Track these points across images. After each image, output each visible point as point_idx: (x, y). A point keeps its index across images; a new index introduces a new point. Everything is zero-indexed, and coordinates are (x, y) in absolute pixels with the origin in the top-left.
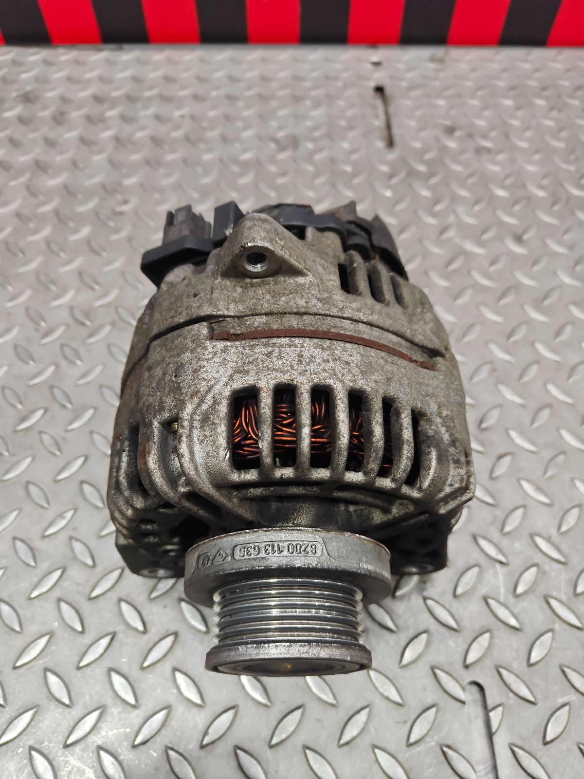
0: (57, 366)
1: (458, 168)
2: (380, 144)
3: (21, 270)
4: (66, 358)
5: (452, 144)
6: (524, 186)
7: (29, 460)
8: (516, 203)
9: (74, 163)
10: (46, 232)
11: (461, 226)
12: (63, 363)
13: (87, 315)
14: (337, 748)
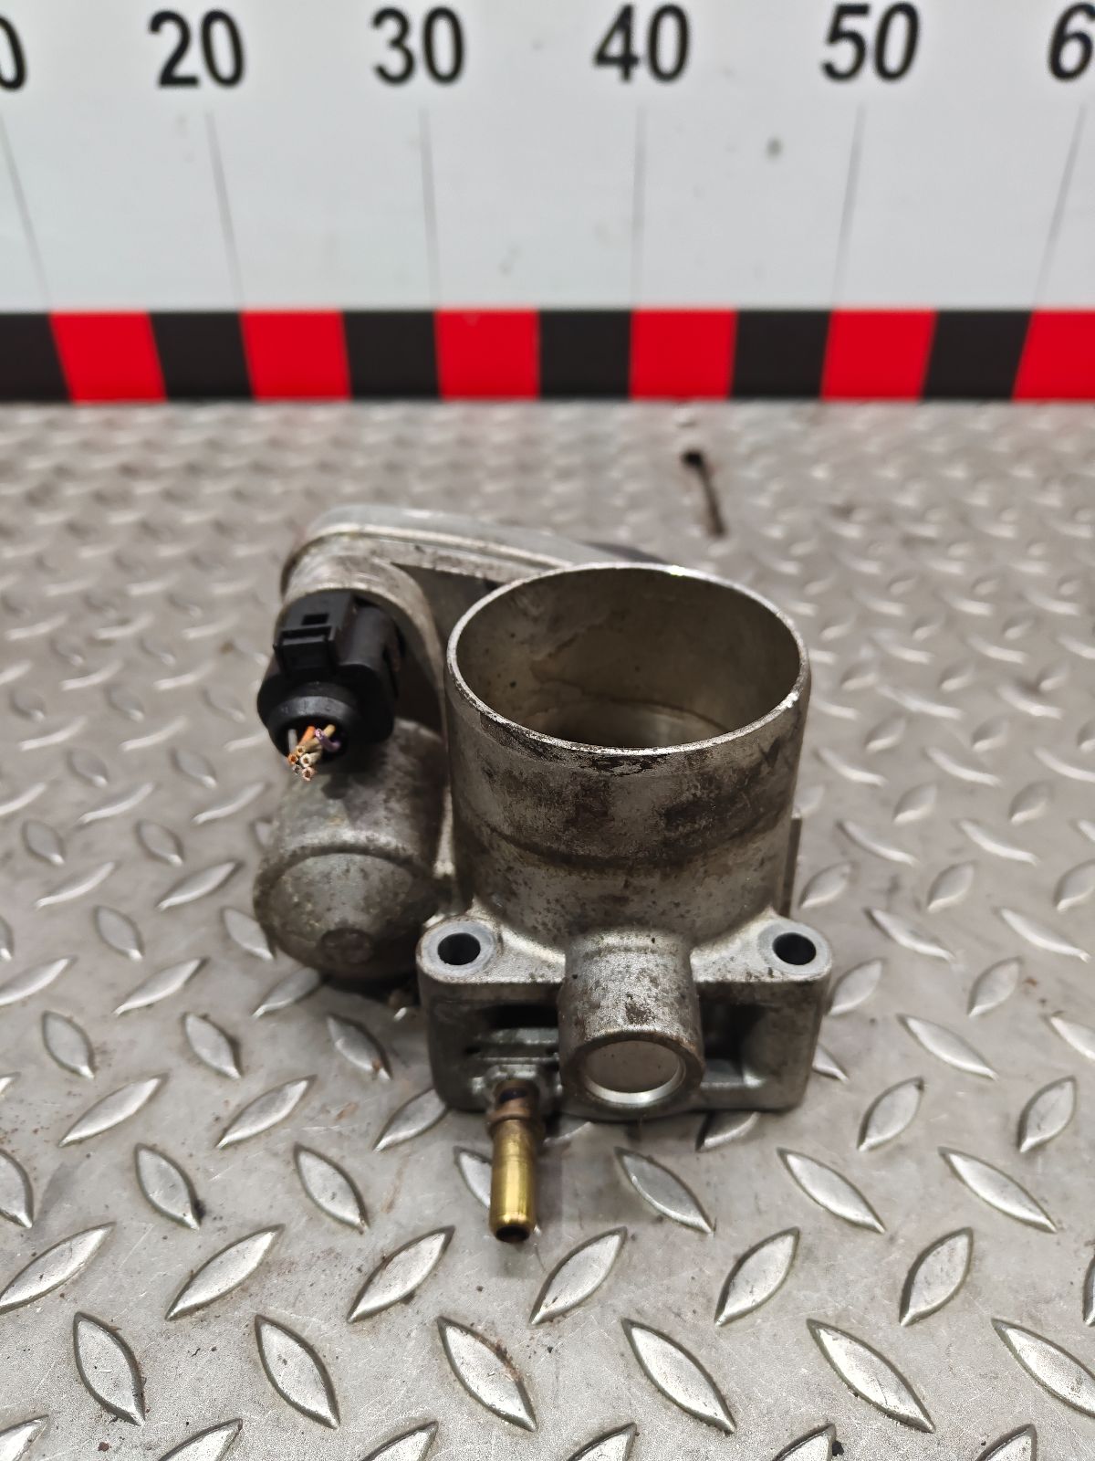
1: (870, 568)
2: (696, 532)
5: (851, 531)
6: (1020, 597)
8: (1009, 624)
11: (889, 666)
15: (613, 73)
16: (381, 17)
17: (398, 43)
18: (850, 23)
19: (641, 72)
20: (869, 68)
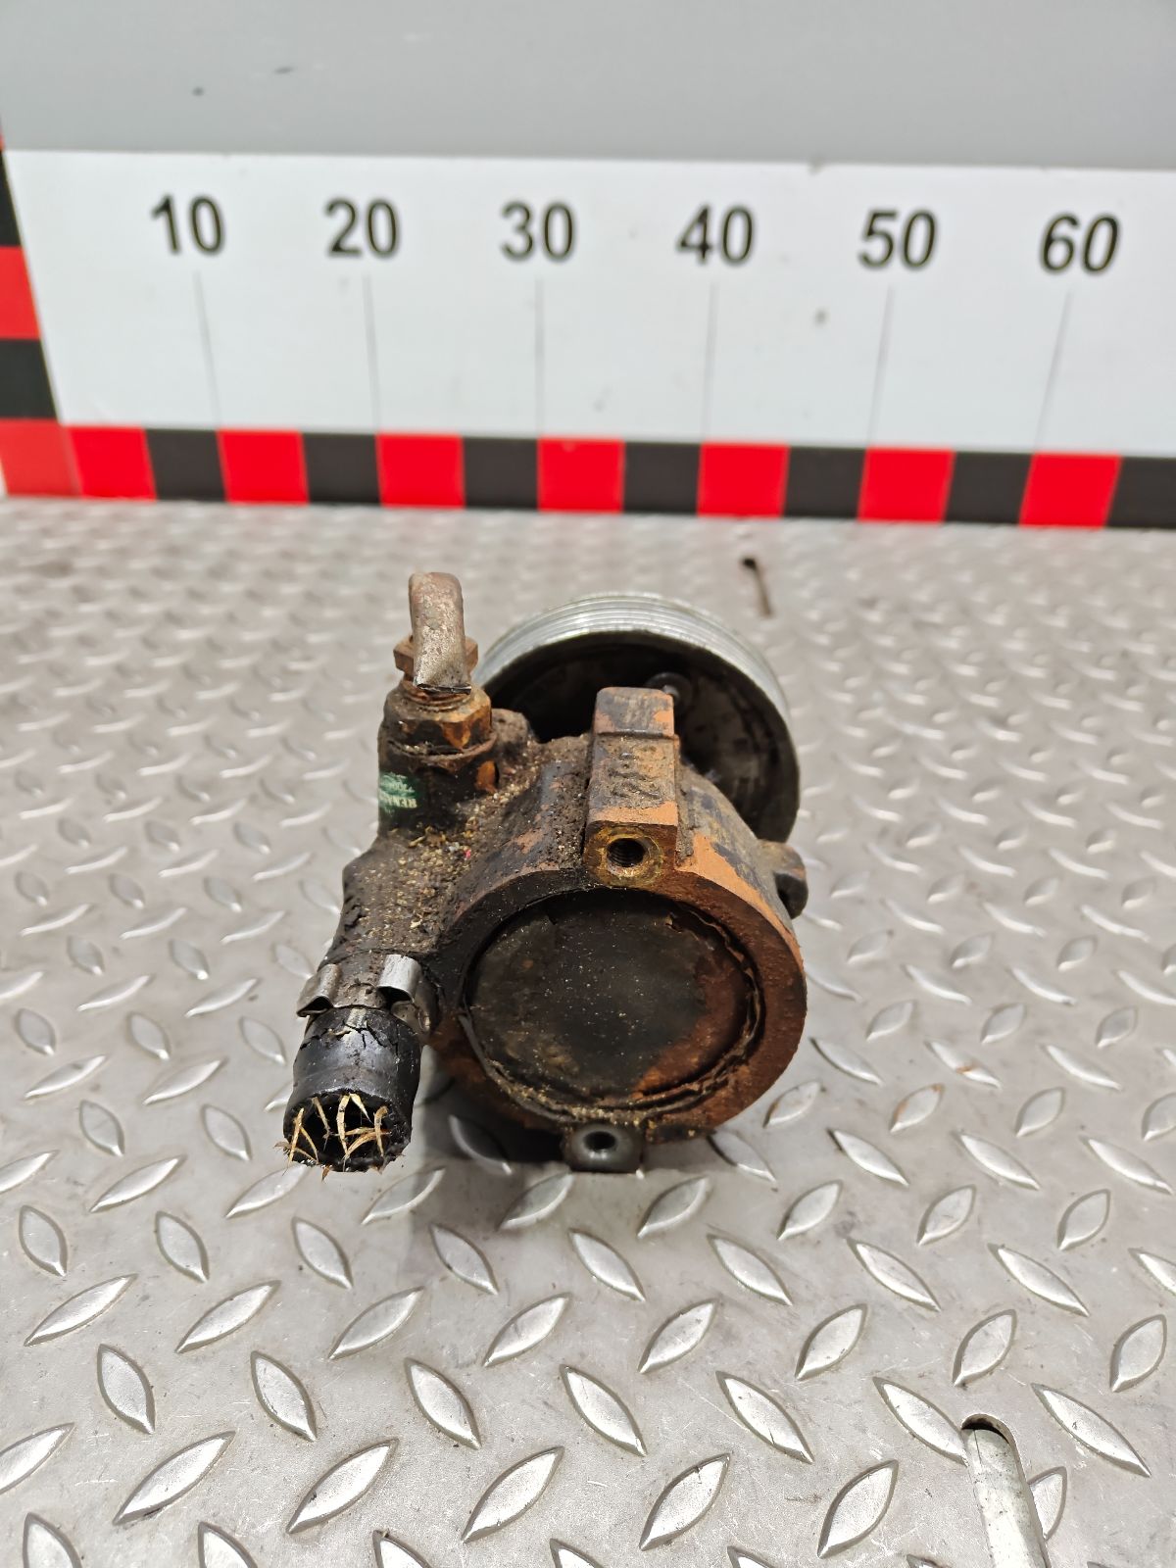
0: (134, 851)
1: (886, 641)
2: (750, 613)
3: (101, 729)
4: (151, 839)
5: (874, 617)
6: (1003, 665)
7: (37, 976)
9: (231, 618)
10: (161, 687)
12: (145, 847)
13: (207, 786)
14: (639, 1551)
15: (692, 257)
16: (508, 210)
17: (523, 228)
18: (882, 225)
19: (715, 257)
20: (897, 259)
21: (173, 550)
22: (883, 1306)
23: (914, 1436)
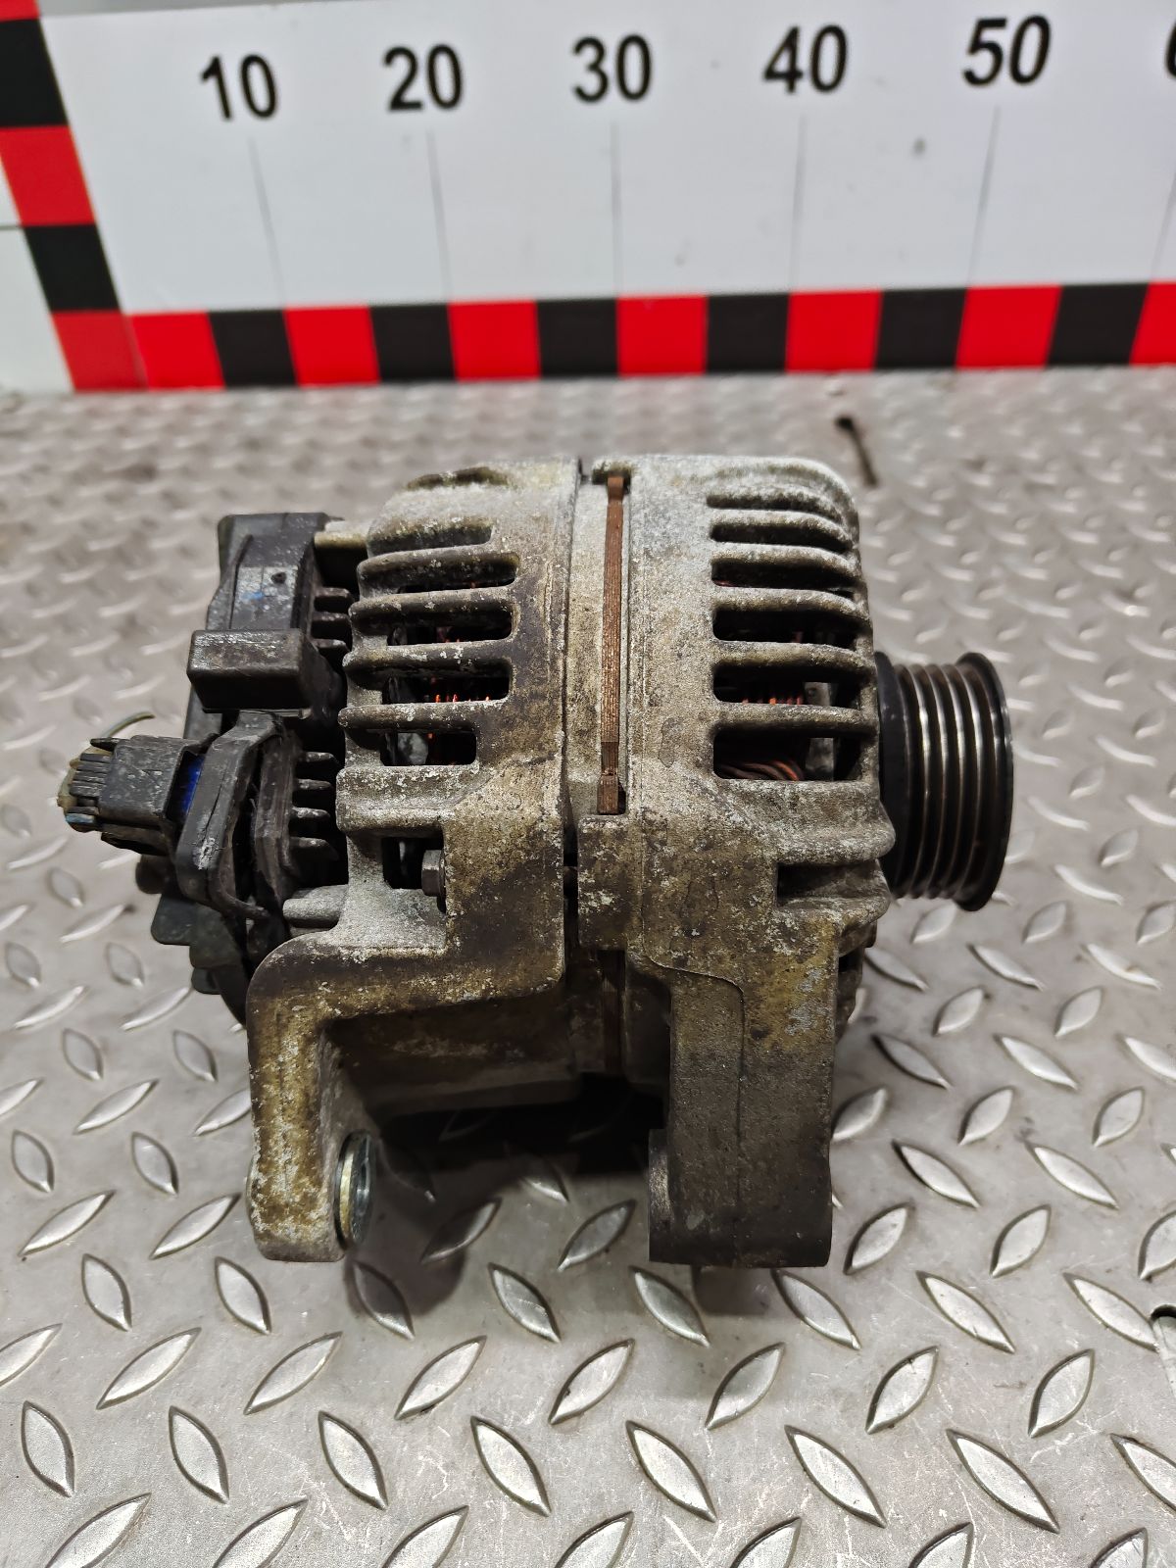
1: (998, 509)
5: (983, 481)
6: (1123, 529)
8: (1112, 549)
11: (1015, 582)
14: (866, 1435)
15: (780, 86)
16: (579, 47)
17: (595, 67)
18: (988, 35)
19: (805, 85)
20: (1005, 73)
21: (253, 444)
22: (1065, 1206)
23: (1107, 1326)
